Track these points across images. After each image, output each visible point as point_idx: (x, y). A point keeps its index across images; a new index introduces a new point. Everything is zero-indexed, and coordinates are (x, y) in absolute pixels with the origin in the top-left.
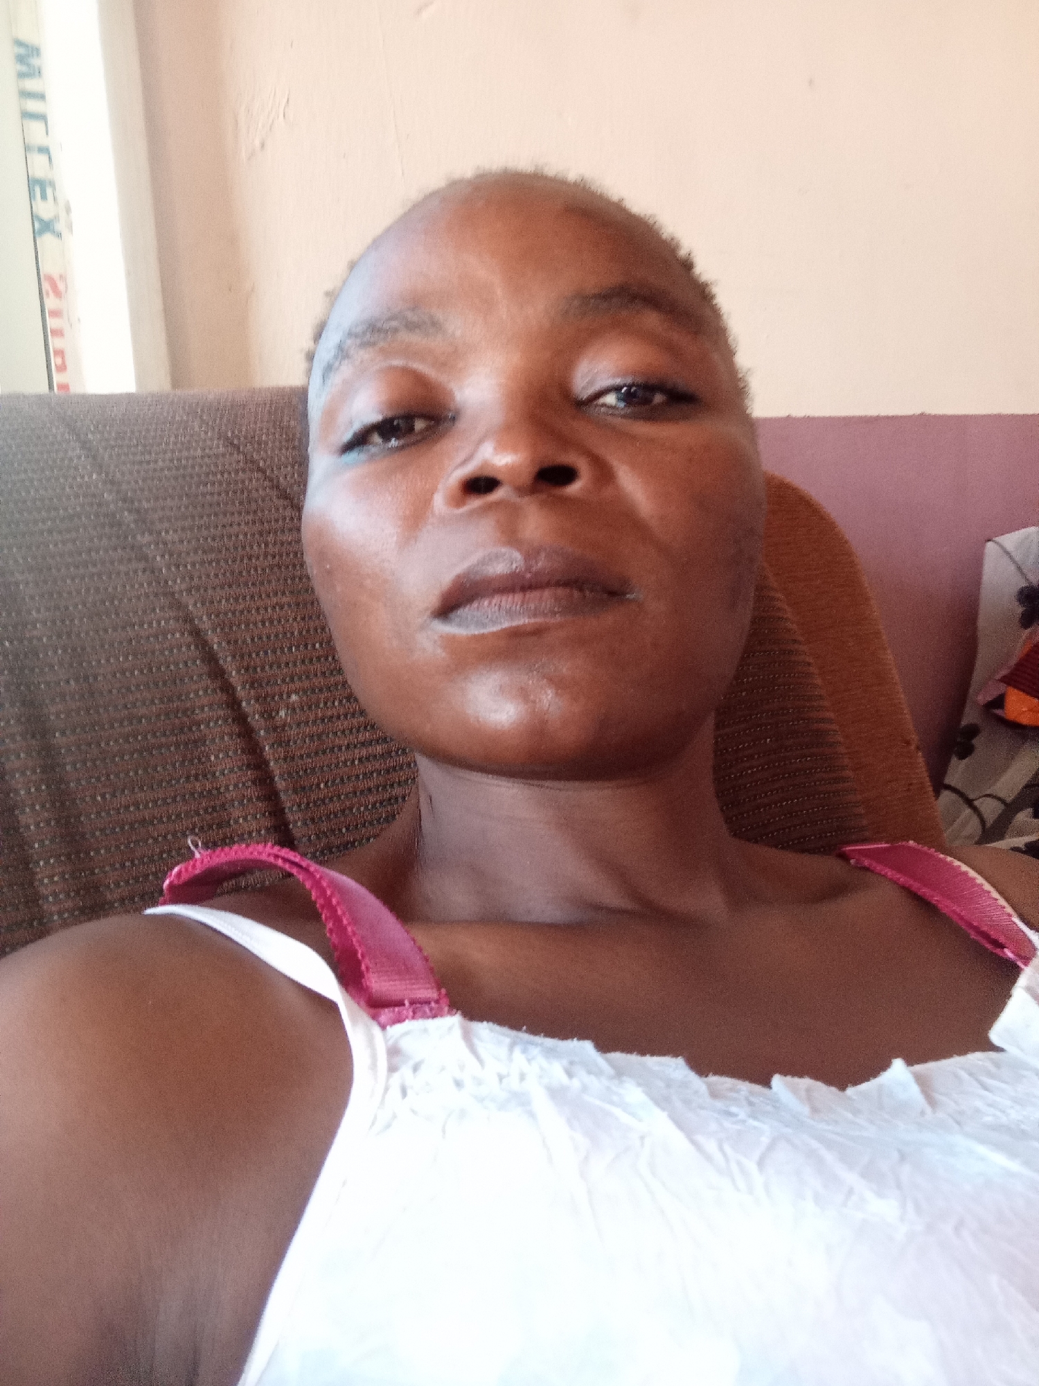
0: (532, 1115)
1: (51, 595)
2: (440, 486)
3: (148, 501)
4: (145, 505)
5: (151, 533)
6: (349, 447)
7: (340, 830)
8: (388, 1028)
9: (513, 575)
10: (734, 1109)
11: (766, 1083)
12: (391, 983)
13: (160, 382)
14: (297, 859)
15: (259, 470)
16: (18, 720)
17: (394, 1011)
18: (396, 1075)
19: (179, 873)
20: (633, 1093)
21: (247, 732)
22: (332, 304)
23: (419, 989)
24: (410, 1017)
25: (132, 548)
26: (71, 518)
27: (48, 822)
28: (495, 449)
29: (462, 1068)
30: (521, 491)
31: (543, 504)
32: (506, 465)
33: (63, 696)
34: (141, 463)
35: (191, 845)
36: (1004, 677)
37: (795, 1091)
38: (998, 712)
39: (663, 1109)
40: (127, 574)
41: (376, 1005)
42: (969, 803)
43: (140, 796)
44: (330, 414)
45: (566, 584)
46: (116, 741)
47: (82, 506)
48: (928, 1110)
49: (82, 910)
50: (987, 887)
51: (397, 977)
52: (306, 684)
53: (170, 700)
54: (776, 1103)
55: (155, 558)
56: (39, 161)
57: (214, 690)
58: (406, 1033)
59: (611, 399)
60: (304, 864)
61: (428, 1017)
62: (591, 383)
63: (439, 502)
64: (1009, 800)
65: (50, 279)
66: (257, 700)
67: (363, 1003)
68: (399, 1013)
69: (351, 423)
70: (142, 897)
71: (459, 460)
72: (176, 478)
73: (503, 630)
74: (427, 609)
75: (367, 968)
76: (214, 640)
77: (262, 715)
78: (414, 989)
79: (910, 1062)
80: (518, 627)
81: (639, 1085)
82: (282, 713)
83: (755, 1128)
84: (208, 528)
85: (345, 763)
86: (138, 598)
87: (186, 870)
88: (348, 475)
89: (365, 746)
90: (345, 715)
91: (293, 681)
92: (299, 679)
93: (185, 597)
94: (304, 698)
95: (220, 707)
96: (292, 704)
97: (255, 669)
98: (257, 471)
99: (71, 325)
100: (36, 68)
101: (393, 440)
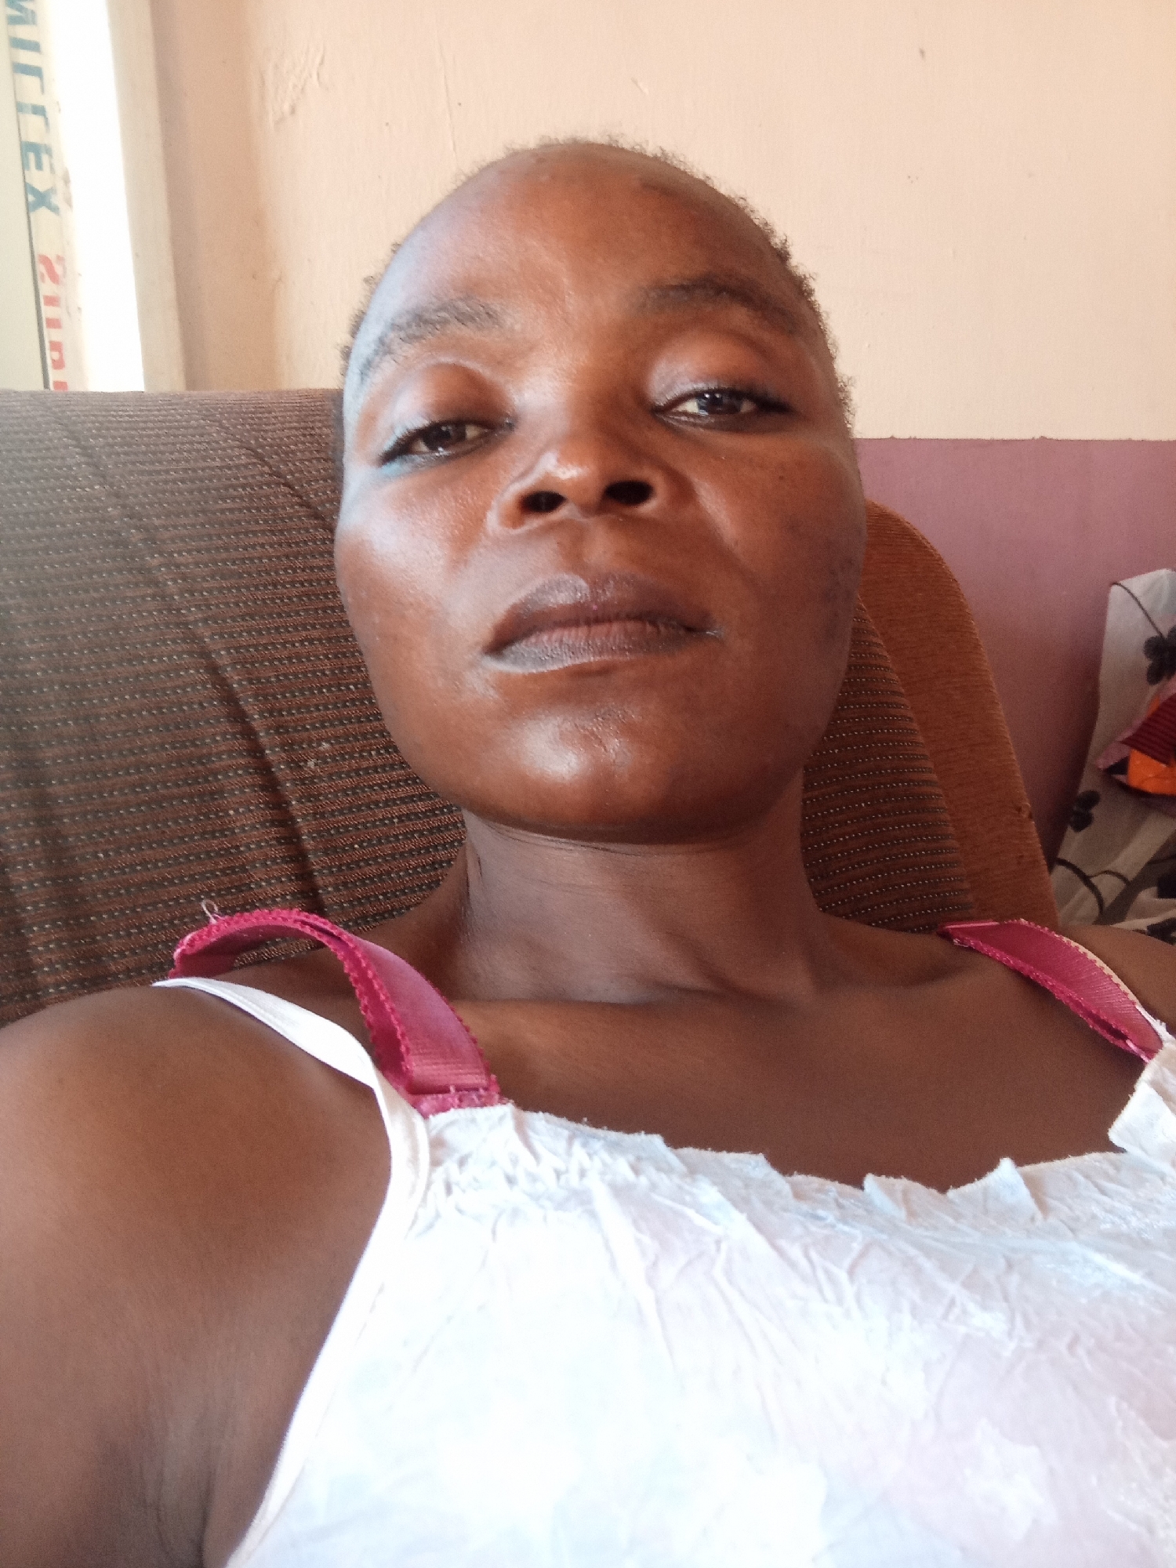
0: (593, 1214)
2: (494, 503)
3: (158, 517)
4: (156, 522)
5: (161, 554)
6: (389, 457)
7: (376, 896)
8: (431, 1117)
9: (578, 607)
10: (821, 1212)
11: (858, 1184)
12: (434, 1067)
13: (173, 382)
14: (327, 927)
15: (287, 485)
16: (9, 765)
17: (437, 1098)
18: (440, 1170)
19: (192, 940)
20: (708, 1193)
21: (270, 784)
22: (373, 292)
23: (466, 1074)
24: (456, 1107)
25: (140, 570)
26: (70, 534)
27: (42, 881)
28: (558, 460)
29: (515, 1162)
30: (587, 509)
31: (612, 525)
32: (571, 479)
33: (60, 737)
34: (150, 473)
35: (205, 909)
36: (1129, 739)
37: (890, 1193)
38: (1121, 778)
39: (742, 1212)
40: (133, 599)
41: (418, 1092)
42: (1086, 880)
43: (148, 853)
44: (369, 419)
45: (639, 617)
46: (121, 790)
47: (83, 521)
48: (1039, 1216)
49: (82, 982)
50: (1108, 970)
51: (440, 1061)
52: (340, 730)
53: (183, 745)
54: (870, 1208)
55: (165, 584)
56: (34, 122)
57: (234, 735)
58: (452, 1123)
59: (692, 406)
60: (335, 932)
61: (476, 1106)
62: (670, 387)
63: (493, 521)
64: (1130, 878)
65: (46, 261)
66: (282, 746)
67: (402, 1088)
68: (444, 1099)
69: (392, 428)
70: (150, 969)
71: (515, 473)
72: (191, 492)
73: (566, 669)
74: (477, 644)
75: (408, 1049)
76: (233, 676)
77: (287, 763)
78: (461, 1074)
79: (1020, 1161)
80: (581, 666)
81: (715, 1184)
82: (311, 764)
83: (845, 1233)
84: (226, 549)
85: (382, 820)
86: (147, 628)
87: (201, 937)
88: (391, 488)
89: (406, 803)
90: (383, 767)
91: (324, 727)
92: (332, 725)
93: (201, 630)
94: (337, 747)
95: (240, 754)
96: (323, 753)
97: (280, 711)
98: (284, 485)
99: (70, 315)
100: (30, 13)
101: (440, 449)
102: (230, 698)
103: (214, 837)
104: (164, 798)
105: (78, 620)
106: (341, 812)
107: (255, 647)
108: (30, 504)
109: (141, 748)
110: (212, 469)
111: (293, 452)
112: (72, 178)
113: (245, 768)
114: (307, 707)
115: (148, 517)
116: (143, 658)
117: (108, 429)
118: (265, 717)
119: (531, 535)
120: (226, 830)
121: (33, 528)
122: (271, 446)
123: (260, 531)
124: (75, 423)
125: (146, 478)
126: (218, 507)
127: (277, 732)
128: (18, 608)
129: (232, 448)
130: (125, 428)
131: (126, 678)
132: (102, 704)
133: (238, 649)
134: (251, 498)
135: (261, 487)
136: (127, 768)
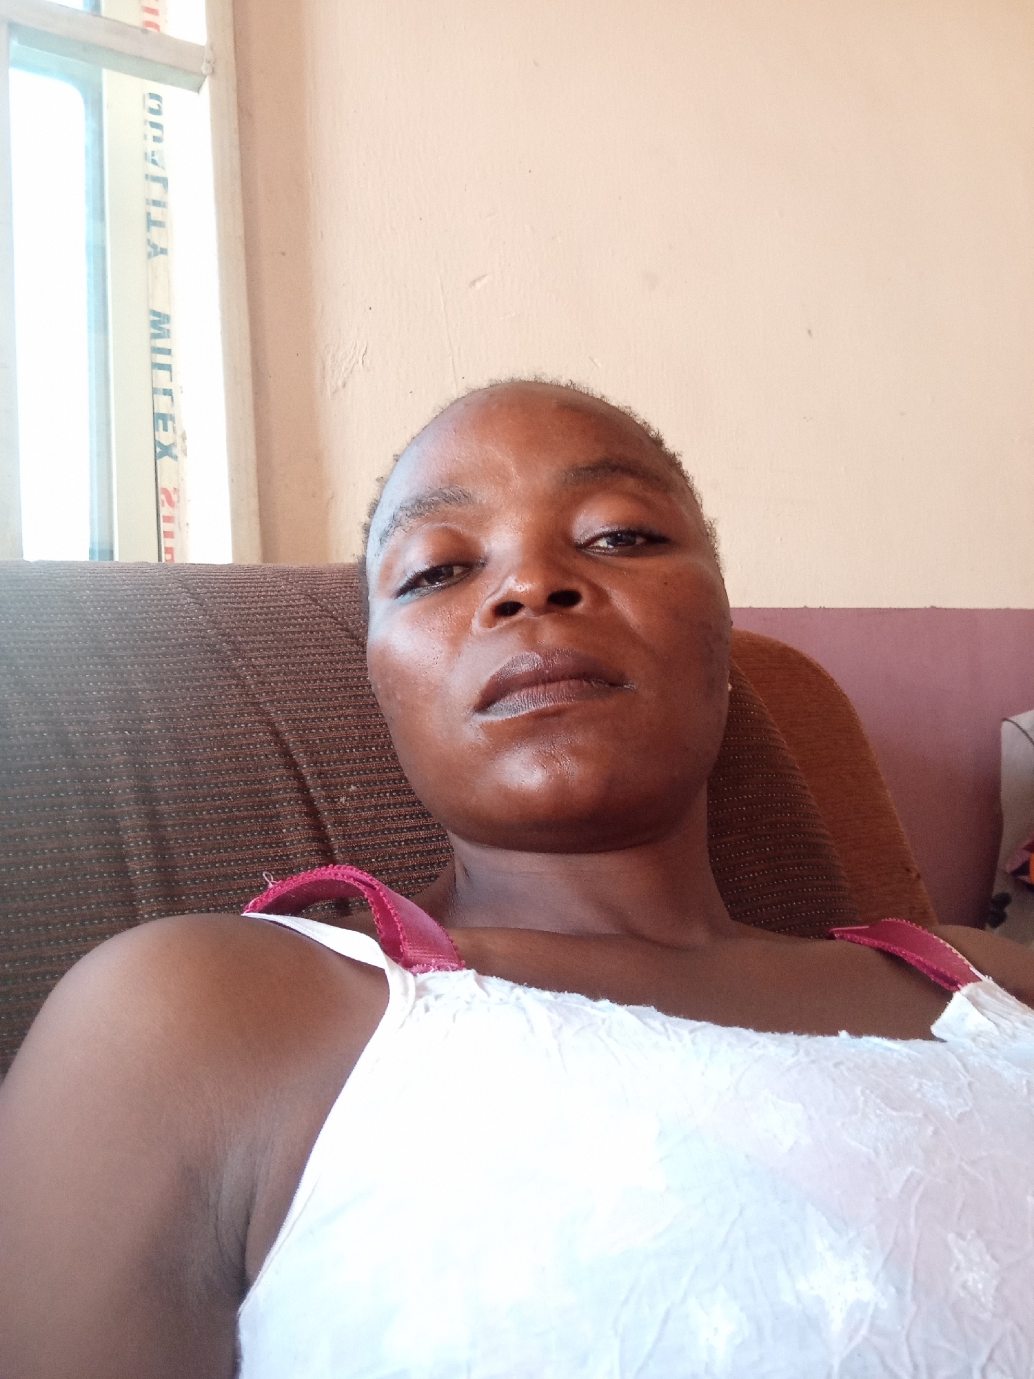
1: (163, 699)
2: (476, 614)
3: (242, 636)
4: (240, 639)
5: (243, 659)
6: (402, 591)
8: (418, 975)
9: (535, 672)
13: (253, 558)
15: (332, 617)
16: (132, 790)
17: (423, 966)
18: (422, 1000)
19: (255, 903)
21: (313, 813)
22: (383, 487)
24: (435, 970)
25: (228, 669)
26: (181, 646)
27: (150, 868)
28: (517, 580)
29: (473, 997)
30: (538, 610)
31: (554, 620)
32: (526, 592)
33: (168, 773)
34: (237, 609)
35: (265, 878)
38: (1026, 878)
40: (222, 687)
43: (224, 855)
46: (208, 812)
47: (190, 637)
52: (364, 778)
53: (253, 783)
55: (245, 678)
56: (164, 400)
57: (288, 778)
58: (432, 978)
59: (602, 543)
61: (450, 971)
62: (587, 532)
63: (476, 624)
65: (166, 491)
66: (323, 787)
67: (401, 964)
69: (404, 572)
71: (489, 593)
72: (265, 621)
73: (530, 713)
74: (469, 706)
75: (404, 942)
76: (290, 739)
77: (326, 798)
80: (542, 710)
82: (343, 800)
84: (289, 657)
85: (393, 842)
86: (231, 706)
87: (261, 900)
88: (404, 611)
89: (410, 831)
90: (395, 805)
91: (353, 775)
92: (358, 774)
93: (268, 707)
94: (361, 789)
95: (292, 790)
96: (351, 793)
97: (322, 763)
98: (330, 617)
99: (180, 530)
100: (166, 331)
101: (437, 583)
102: (286, 753)
103: (271, 847)
104: (238, 818)
105: (184, 698)
106: (363, 834)
107: (306, 719)
108: (155, 627)
109: (223, 784)
110: (280, 607)
111: (337, 597)
112: (188, 435)
113: (296, 800)
114: (341, 761)
115: (235, 636)
116: (227, 724)
117: (210, 583)
118: (311, 766)
119: (501, 631)
120: (279, 843)
121: (156, 641)
122: (322, 593)
123: (313, 646)
124: (187, 579)
125: (234, 612)
126: (283, 630)
127: (319, 777)
128: (144, 691)
129: (294, 594)
130: (222, 583)
131: (215, 737)
132: (198, 753)
133: (294, 721)
134: (307, 625)
135: (314, 619)
136: (213, 797)
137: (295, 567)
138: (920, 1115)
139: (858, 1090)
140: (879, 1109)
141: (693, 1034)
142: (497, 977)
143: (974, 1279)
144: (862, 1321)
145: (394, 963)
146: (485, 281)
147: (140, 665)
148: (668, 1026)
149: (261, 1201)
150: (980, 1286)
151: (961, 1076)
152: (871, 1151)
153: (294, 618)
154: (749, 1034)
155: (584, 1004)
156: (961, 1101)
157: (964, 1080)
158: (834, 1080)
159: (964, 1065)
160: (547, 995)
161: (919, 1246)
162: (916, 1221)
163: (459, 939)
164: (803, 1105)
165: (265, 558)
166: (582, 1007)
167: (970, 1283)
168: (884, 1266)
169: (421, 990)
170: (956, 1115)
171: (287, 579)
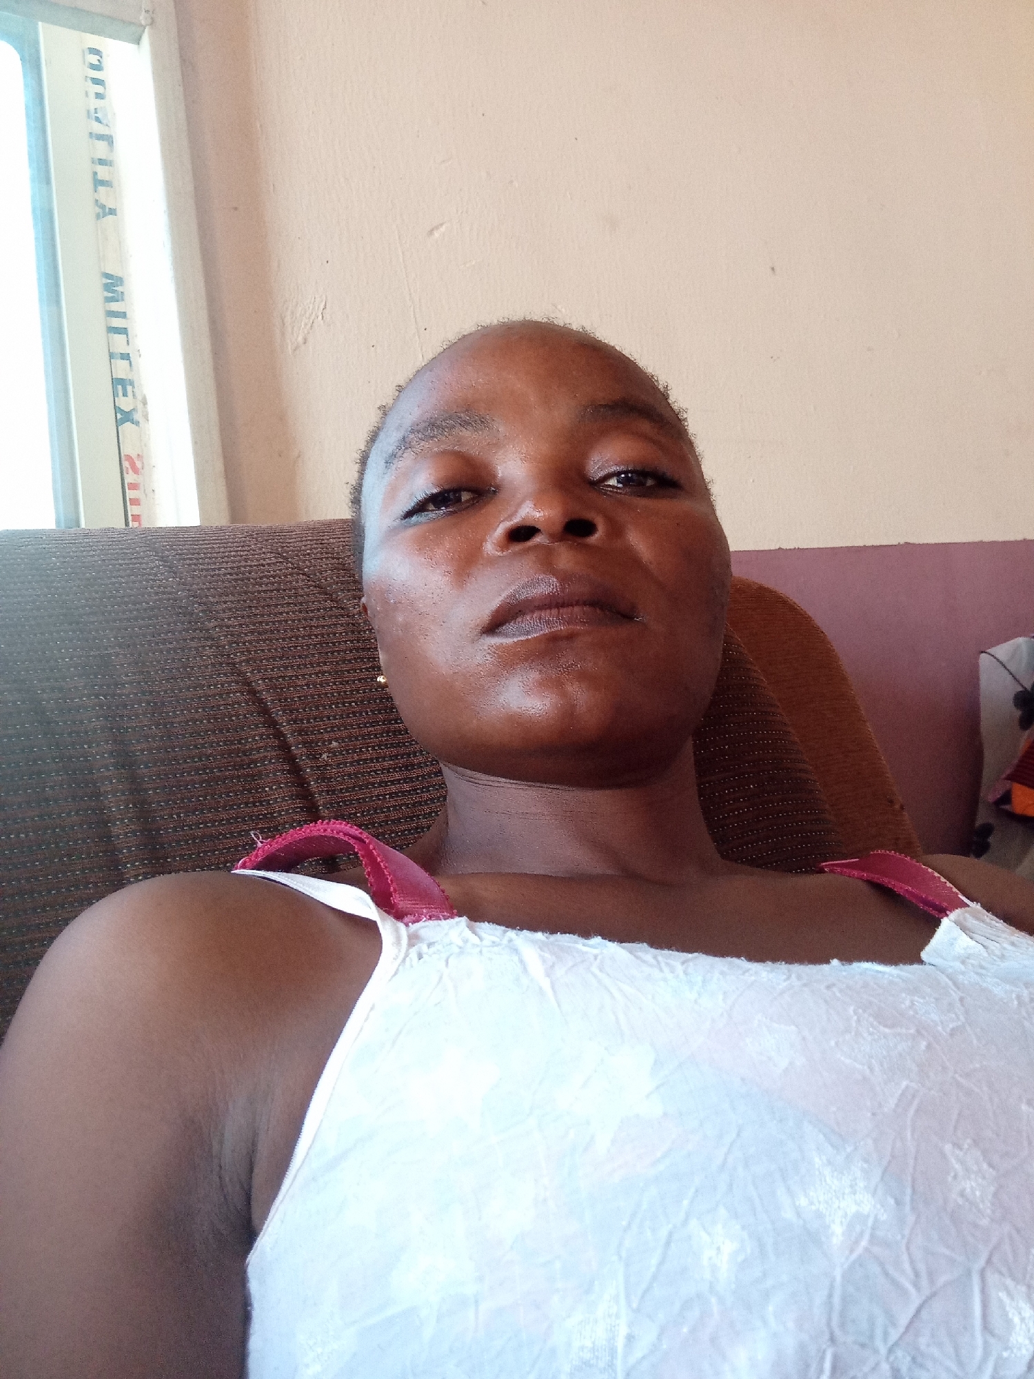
1: (137, 663)
2: (488, 537)
3: (214, 597)
4: (212, 600)
5: (216, 619)
6: (409, 514)
8: (410, 925)
9: (551, 595)
16: (111, 754)
18: (415, 948)
21: (296, 770)
24: (427, 919)
25: (201, 630)
28: (535, 505)
29: (466, 941)
30: (553, 537)
32: (544, 516)
36: (1010, 775)
38: (1007, 807)
43: (208, 816)
44: (393, 490)
46: (189, 772)
47: (161, 600)
52: (345, 734)
53: (232, 743)
55: (219, 639)
56: (121, 365)
57: (268, 736)
58: (424, 927)
59: (613, 482)
61: (441, 919)
62: (601, 468)
63: (488, 547)
65: (129, 458)
66: (304, 743)
68: (418, 918)
69: (413, 495)
71: (502, 517)
73: (545, 635)
74: (478, 626)
75: (394, 891)
77: (308, 757)
80: (556, 632)
82: (325, 756)
85: (377, 796)
86: (206, 667)
88: (412, 531)
91: (334, 731)
93: (244, 666)
95: (273, 748)
96: (333, 748)
98: (302, 574)
99: (146, 495)
100: (120, 293)
102: (265, 711)
103: (256, 806)
104: (219, 778)
106: (347, 789)
107: (284, 677)
108: (125, 591)
109: (203, 746)
110: (251, 566)
111: (308, 554)
112: (148, 401)
114: (321, 718)
115: (207, 596)
117: (178, 545)
118: (291, 724)
119: (515, 554)
120: (263, 801)
121: (127, 605)
122: (293, 551)
123: (286, 603)
124: (155, 543)
126: (256, 589)
127: (300, 734)
128: (117, 655)
129: (264, 553)
130: (190, 545)
131: (192, 699)
132: (175, 716)
133: (271, 679)
134: (279, 583)
135: (286, 576)
136: (193, 758)
137: (264, 526)
138: (912, 1031)
139: (851, 1010)
140: (872, 1025)
141: (686, 964)
142: (489, 922)
143: (972, 1186)
144: (861, 1234)
145: (386, 914)
146: (443, 229)
147: (111, 630)
148: (660, 958)
149: (263, 1151)
150: (978, 1193)
151: (952, 992)
152: (866, 1067)
153: (265, 576)
154: (742, 963)
155: (576, 942)
156: (954, 1016)
157: (955, 995)
158: (826, 1001)
159: (955, 984)
160: (539, 936)
161: (916, 1159)
162: (912, 1135)
163: (450, 888)
164: (797, 1026)
165: (234, 518)
166: (572, 945)
167: (968, 1190)
168: (882, 1179)
169: (414, 939)
170: (948, 1030)
171: (256, 538)
